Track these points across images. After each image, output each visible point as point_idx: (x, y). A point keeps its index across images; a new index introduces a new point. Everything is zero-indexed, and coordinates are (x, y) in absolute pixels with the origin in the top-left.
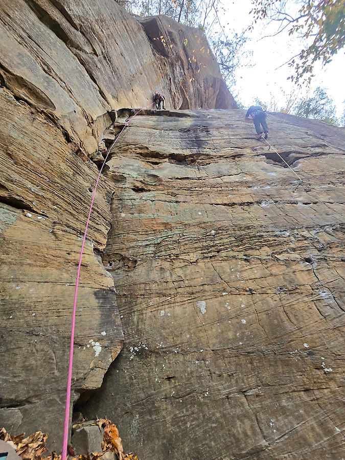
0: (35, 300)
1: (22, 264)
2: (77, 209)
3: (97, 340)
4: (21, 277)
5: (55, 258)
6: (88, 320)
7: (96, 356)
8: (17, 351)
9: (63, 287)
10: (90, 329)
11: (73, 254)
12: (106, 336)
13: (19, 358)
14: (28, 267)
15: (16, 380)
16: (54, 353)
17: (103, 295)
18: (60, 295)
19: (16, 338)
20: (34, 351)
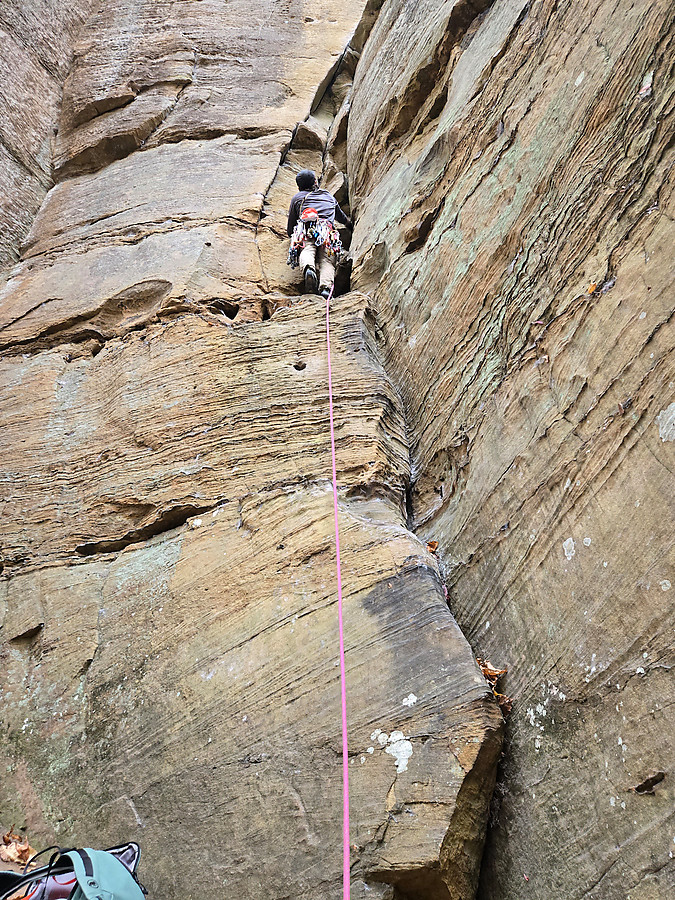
0: (240, 686)
1: (206, 627)
2: (278, 435)
3: (392, 725)
4: (210, 651)
5: (259, 576)
6: (359, 681)
7: (400, 770)
8: (230, 807)
9: (289, 630)
10: (369, 702)
11: (290, 541)
12: (417, 704)
13: (237, 822)
14: (217, 625)
15: (240, 869)
16: (298, 791)
17: (389, 595)
18: (286, 648)
19: (224, 779)
20: (259, 798)
